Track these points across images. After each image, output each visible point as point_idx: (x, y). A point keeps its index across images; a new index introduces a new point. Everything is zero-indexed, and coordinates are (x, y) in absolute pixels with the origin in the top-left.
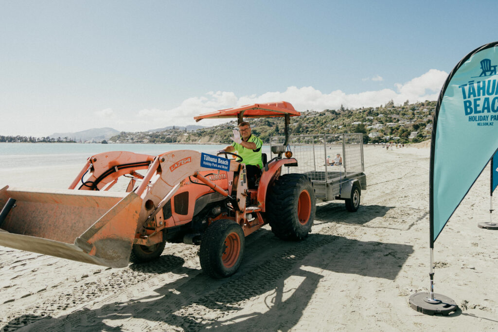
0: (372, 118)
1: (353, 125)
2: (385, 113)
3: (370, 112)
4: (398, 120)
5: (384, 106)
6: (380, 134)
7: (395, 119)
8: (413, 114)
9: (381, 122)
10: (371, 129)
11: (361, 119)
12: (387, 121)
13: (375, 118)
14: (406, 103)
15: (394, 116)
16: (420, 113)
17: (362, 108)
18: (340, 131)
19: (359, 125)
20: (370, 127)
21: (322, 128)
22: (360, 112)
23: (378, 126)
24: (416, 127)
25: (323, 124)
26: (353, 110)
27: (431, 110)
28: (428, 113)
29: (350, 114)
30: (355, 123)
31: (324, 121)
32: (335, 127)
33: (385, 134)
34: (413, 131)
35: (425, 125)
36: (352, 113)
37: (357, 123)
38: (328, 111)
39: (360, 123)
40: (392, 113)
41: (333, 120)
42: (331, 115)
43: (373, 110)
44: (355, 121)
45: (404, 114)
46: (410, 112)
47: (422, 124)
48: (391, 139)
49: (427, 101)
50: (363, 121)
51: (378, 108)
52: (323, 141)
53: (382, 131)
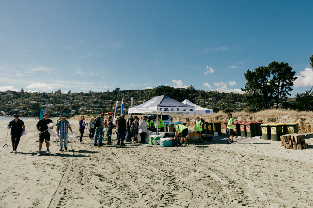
0: (45, 99)
1: (31, 103)
2: (55, 97)
3: (44, 95)
4: (63, 103)
5: (54, 93)
6: (50, 110)
7: (61, 101)
8: (73, 99)
9: (52, 103)
10: (45, 107)
11: (37, 100)
12: (55, 102)
13: (48, 100)
14: (69, 92)
15: (61, 100)
16: (77, 99)
17: (38, 92)
18: (20, 107)
19: (35, 103)
20: (43, 106)
21: (4, 104)
22: (37, 95)
23: (49, 105)
24: (75, 108)
25: (4, 101)
26: (31, 93)
27: (84, 98)
28: (82, 100)
29: (28, 95)
30: (32, 102)
31: (6, 98)
32: (16, 103)
33: (54, 111)
34: (72, 110)
35: (80, 107)
36: (30, 95)
37: (34, 102)
38: (9, 91)
39: (36, 102)
40: (60, 98)
41: (14, 98)
42: (11, 95)
43: (46, 94)
44: (32, 101)
45: (67, 99)
46: (71, 98)
47: (78, 106)
48: (58, 114)
49: (81, 92)
50: (38, 101)
51: (49, 94)
52: (4, 113)
53: (52, 109)
